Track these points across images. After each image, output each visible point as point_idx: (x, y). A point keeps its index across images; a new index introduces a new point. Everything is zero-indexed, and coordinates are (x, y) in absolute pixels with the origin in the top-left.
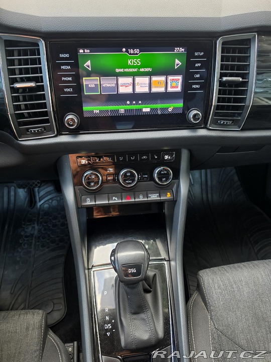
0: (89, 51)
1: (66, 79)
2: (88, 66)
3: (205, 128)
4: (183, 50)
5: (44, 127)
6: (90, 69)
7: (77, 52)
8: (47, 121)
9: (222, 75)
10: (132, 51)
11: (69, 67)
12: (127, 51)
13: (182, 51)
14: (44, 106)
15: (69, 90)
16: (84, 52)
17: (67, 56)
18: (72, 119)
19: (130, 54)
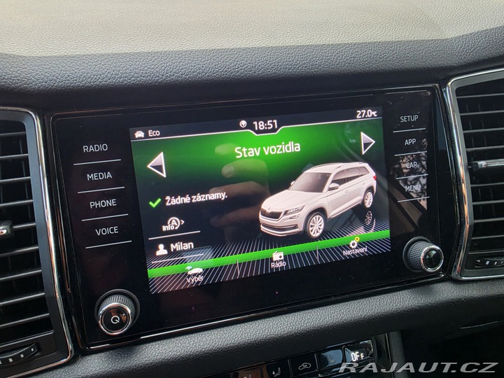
0: (158, 133)
1: (100, 204)
2: (159, 168)
3: (449, 279)
4: (374, 113)
5: (37, 344)
6: (164, 175)
7: (129, 136)
8: (45, 325)
9: (472, 158)
10: (261, 125)
11: (109, 175)
12: (250, 126)
13: (373, 116)
14: (36, 283)
15: (108, 231)
16: (146, 136)
17: (103, 147)
18: (119, 310)
19: (259, 132)
